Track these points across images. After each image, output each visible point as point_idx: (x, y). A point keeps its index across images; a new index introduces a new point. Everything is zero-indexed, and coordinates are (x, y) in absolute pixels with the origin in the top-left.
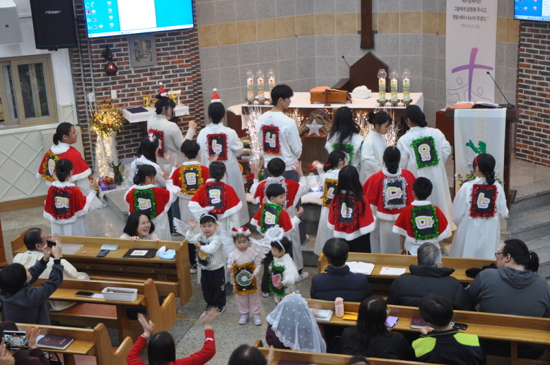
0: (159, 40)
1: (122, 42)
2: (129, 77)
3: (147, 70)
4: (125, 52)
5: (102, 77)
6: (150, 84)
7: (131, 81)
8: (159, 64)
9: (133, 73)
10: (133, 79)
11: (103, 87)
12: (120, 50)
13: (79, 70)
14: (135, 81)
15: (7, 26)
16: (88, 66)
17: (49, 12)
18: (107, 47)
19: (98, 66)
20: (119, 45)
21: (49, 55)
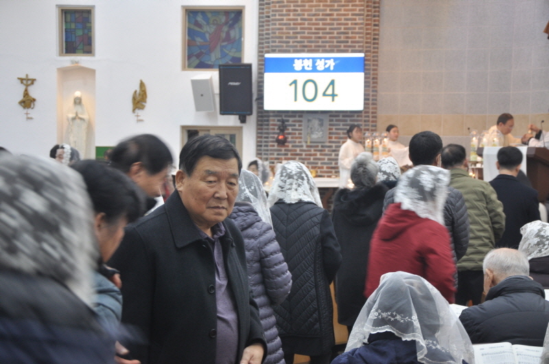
0: (332, 121)
1: (297, 119)
2: (301, 150)
3: (318, 146)
4: (300, 128)
5: (276, 148)
6: (319, 159)
7: (301, 155)
8: (330, 142)
9: (305, 148)
10: (304, 153)
11: (276, 156)
12: (295, 125)
13: (262, 142)
14: (306, 155)
15: (202, 95)
16: (268, 137)
18: (283, 122)
20: (294, 121)
21: (241, 128)
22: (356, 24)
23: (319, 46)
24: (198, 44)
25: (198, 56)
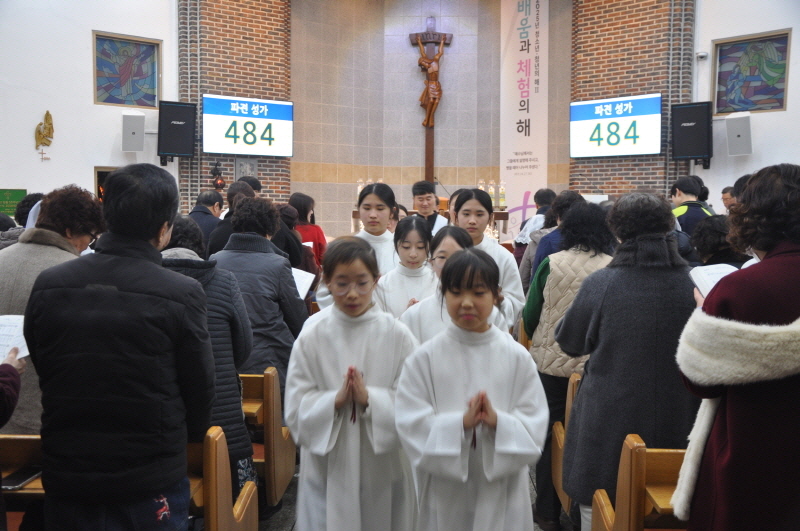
1: (229, 163)
4: (231, 172)
12: (226, 170)
13: (187, 186)
15: (134, 133)
16: (196, 181)
17: (175, 122)
18: (217, 165)
19: (206, 182)
20: (226, 165)
22: (279, 73)
23: (248, 91)
24: (107, 75)
25: (107, 89)
